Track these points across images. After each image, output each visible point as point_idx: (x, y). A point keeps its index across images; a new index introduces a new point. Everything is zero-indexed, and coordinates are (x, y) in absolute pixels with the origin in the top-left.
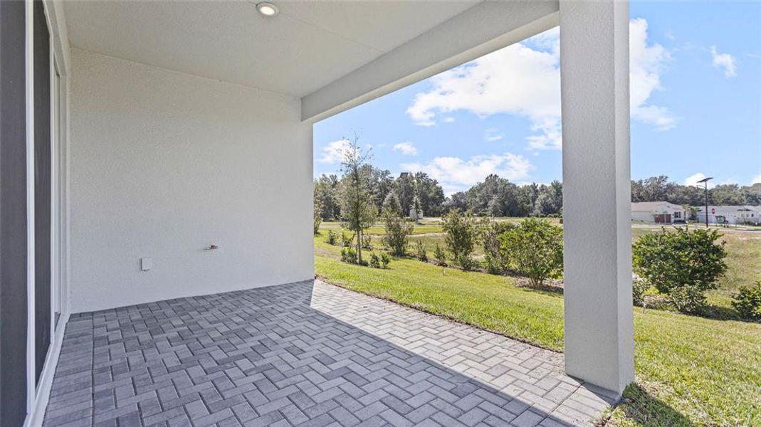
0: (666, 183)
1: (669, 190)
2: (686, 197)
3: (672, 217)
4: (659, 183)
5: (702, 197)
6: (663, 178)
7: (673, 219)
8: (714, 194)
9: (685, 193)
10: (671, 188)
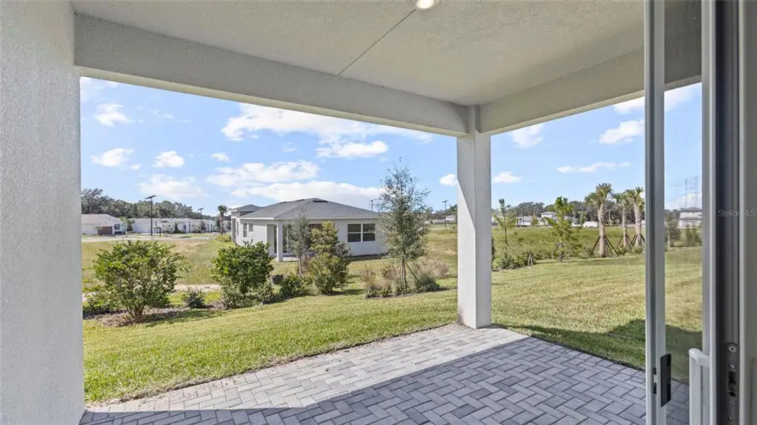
0: (100, 196)
1: (103, 203)
2: (117, 210)
3: (113, 229)
4: (94, 194)
5: (129, 210)
6: (97, 192)
7: (114, 231)
8: (138, 208)
9: (116, 207)
10: (105, 201)
